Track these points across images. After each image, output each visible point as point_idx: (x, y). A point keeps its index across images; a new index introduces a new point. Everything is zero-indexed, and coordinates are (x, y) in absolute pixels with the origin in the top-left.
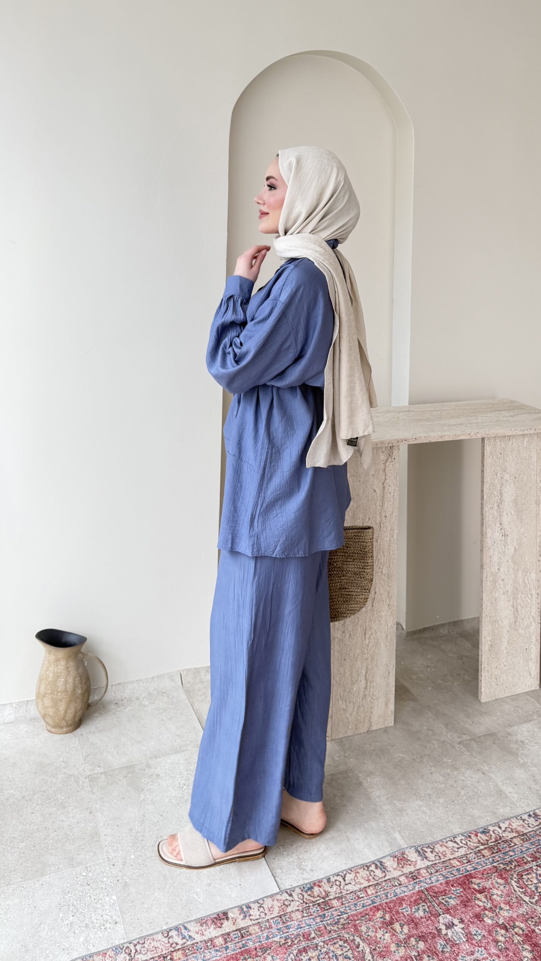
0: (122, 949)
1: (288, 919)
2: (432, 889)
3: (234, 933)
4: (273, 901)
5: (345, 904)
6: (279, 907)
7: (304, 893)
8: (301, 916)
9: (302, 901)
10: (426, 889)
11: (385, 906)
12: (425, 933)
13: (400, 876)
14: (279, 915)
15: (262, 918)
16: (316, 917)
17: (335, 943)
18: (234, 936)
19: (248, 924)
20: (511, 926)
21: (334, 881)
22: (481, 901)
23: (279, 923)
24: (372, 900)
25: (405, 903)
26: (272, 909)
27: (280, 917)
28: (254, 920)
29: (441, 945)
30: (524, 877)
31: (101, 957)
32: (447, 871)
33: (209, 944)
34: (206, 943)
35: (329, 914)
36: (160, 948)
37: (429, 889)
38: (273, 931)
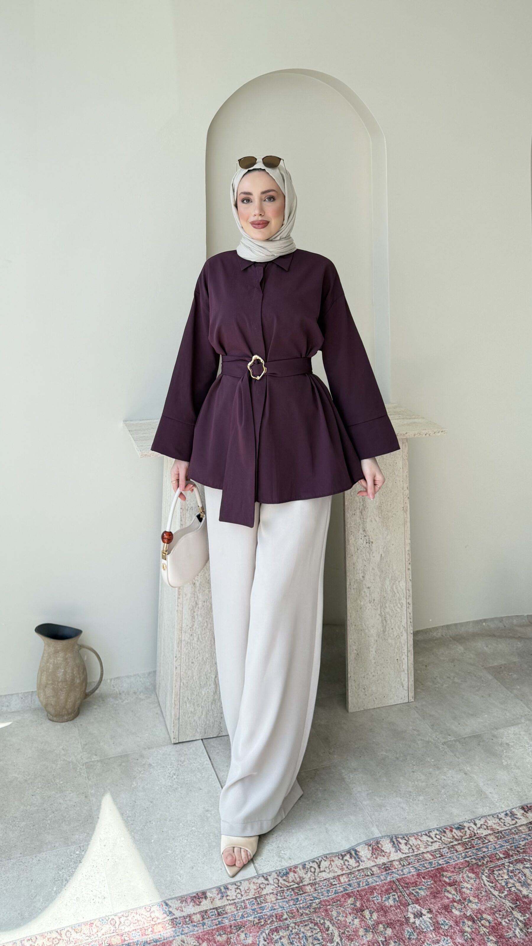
0: (107, 920)
1: (262, 901)
2: (404, 880)
3: (211, 911)
4: (250, 884)
5: (318, 890)
6: (255, 890)
7: (280, 878)
8: (275, 899)
9: (276, 885)
10: (397, 880)
11: (357, 894)
12: (393, 921)
13: (373, 866)
14: (254, 896)
15: (239, 899)
16: (289, 900)
17: (306, 925)
18: (211, 914)
19: (225, 904)
20: (478, 918)
21: (309, 867)
22: (451, 894)
23: (254, 904)
24: (344, 888)
25: (376, 892)
26: (248, 891)
27: (256, 898)
28: (231, 901)
29: (408, 932)
30: (495, 872)
31: (88, 927)
32: (420, 863)
33: (187, 920)
34: (185, 918)
35: (302, 898)
36: (143, 921)
37: (400, 879)
38: (248, 911)
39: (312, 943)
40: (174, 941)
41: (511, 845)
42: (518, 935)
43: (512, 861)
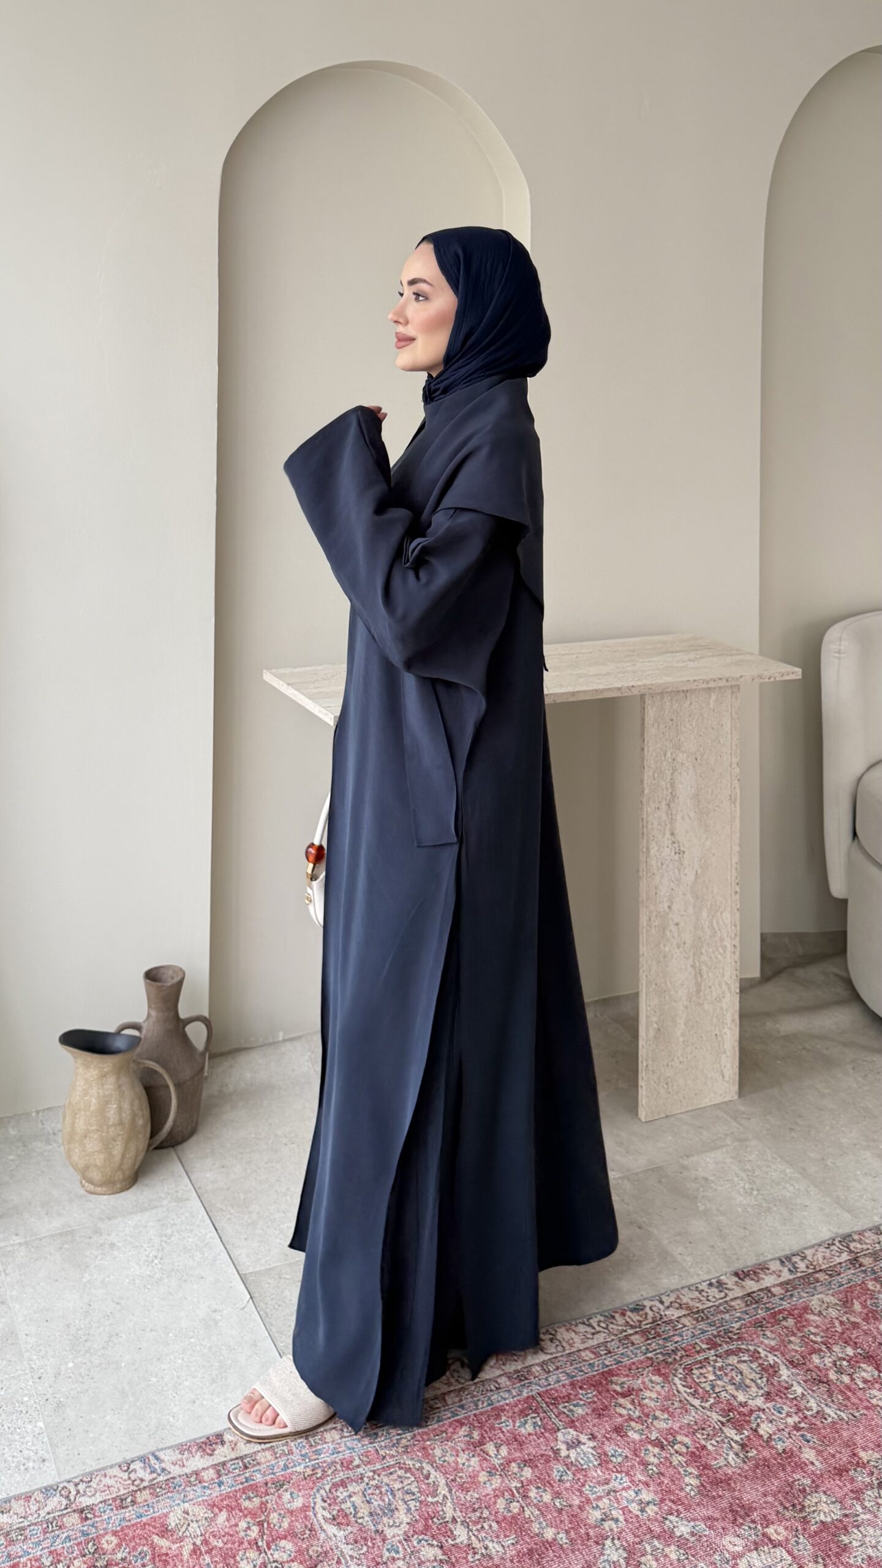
0: (54, 1491)
1: (318, 1441)
2: (549, 1394)
3: (233, 1462)
8: (339, 1436)
10: (538, 1394)
11: (473, 1420)
12: (534, 1456)
13: (499, 1376)
17: (391, 1473)
18: (233, 1467)
19: (255, 1450)
20: (669, 1442)
22: (626, 1408)
23: (304, 1447)
24: (452, 1412)
25: (505, 1415)
29: (558, 1471)
30: (694, 1372)
31: (22, 1502)
32: (574, 1367)
33: (192, 1479)
34: (188, 1477)
35: (384, 1433)
36: (116, 1486)
37: (544, 1393)
38: (294, 1458)
39: (403, 1500)
40: (171, 1514)
41: (719, 1330)
42: (732, 1463)
43: (721, 1353)
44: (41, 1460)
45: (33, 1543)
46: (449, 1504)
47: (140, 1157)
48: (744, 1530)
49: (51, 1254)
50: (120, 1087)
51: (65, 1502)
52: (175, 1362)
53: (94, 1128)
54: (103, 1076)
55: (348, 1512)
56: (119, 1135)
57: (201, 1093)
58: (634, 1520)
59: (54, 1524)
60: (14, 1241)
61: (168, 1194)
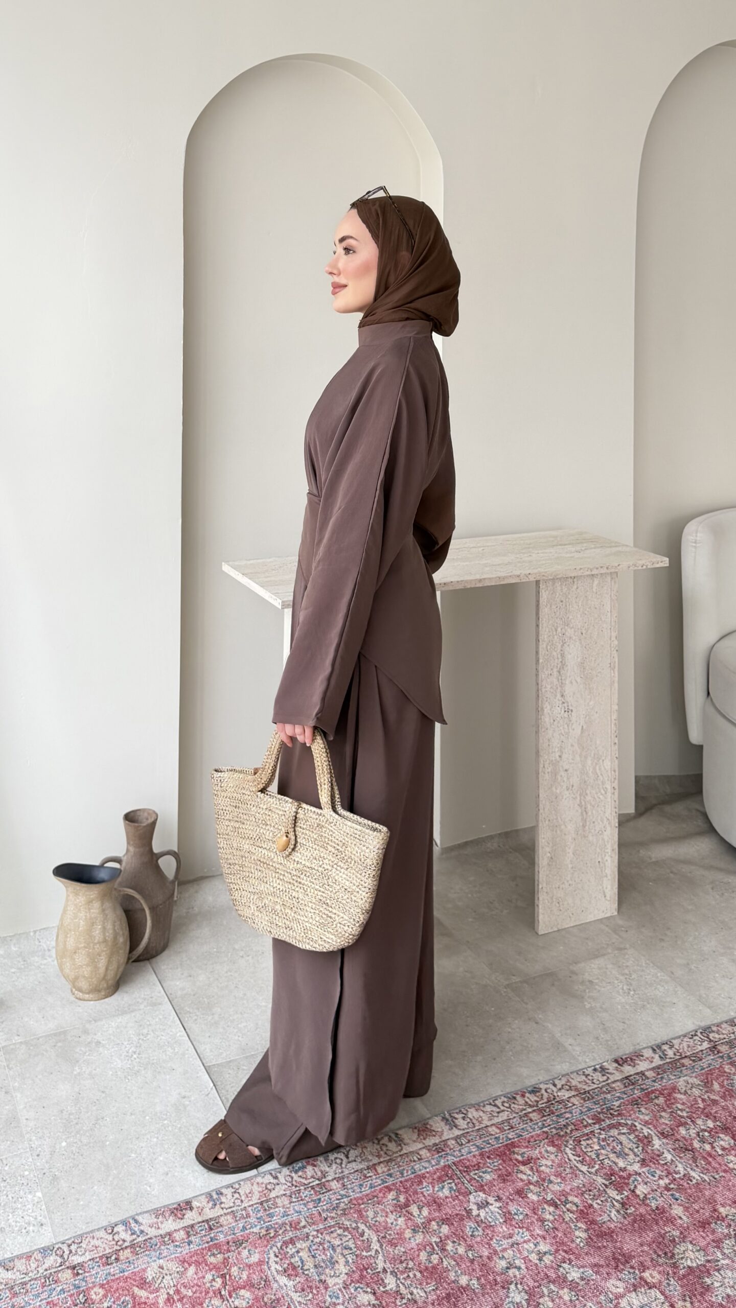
0: (52, 1251)
1: (271, 1206)
2: (463, 1163)
3: (200, 1224)
4: (252, 1185)
5: (346, 1185)
6: (259, 1192)
7: (293, 1175)
8: (289, 1201)
9: (289, 1184)
10: (453, 1163)
11: (400, 1186)
12: (450, 1215)
13: (421, 1149)
14: (259, 1201)
15: (237, 1206)
16: (308, 1202)
17: (332, 1232)
18: (200, 1228)
19: (219, 1214)
20: (562, 1202)
21: (333, 1159)
22: (526, 1174)
23: (259, 1211)
24: (382, 1179)
25: (426, 1182)
26: (250, 1195)
27: (261, 1203)
28: (226, 1209)
29: (471, 1228)
30: (582, 1143)
31: (24, 1260)
32: (483, 1140)
33: (166, 1239)
34: (162, 1238)
35: (326, 1198)
36: (103, 1247)
37: (458, 1162)
38: (251, 1221)
39: (342, 1254)
40: (149, 1268)
41: (602, 1107)
42: (615, 1219)
43: (604, 1127)
44: (39, 1224)
45: (33, 1295)
46: (380, 1257)
47: (121, 969)
48: (625, 1274)
49: (47, 1051)
50: (103, 910)
51: (59, 1260)
52: (151, 1141)
53: (82, 945)
54: (90, 902)
55: (297, 1266)
56: (103, 951)
57: (171, 916)
58: (534, 1268)
59: (51, 1279)
60: (15, 1041)
61: (145, 999)
